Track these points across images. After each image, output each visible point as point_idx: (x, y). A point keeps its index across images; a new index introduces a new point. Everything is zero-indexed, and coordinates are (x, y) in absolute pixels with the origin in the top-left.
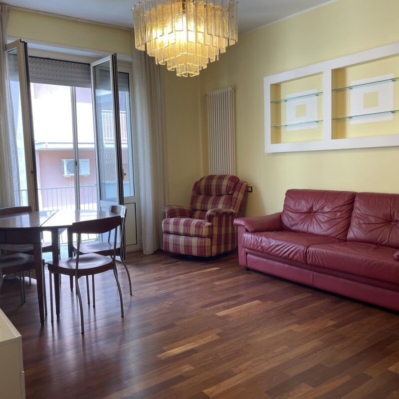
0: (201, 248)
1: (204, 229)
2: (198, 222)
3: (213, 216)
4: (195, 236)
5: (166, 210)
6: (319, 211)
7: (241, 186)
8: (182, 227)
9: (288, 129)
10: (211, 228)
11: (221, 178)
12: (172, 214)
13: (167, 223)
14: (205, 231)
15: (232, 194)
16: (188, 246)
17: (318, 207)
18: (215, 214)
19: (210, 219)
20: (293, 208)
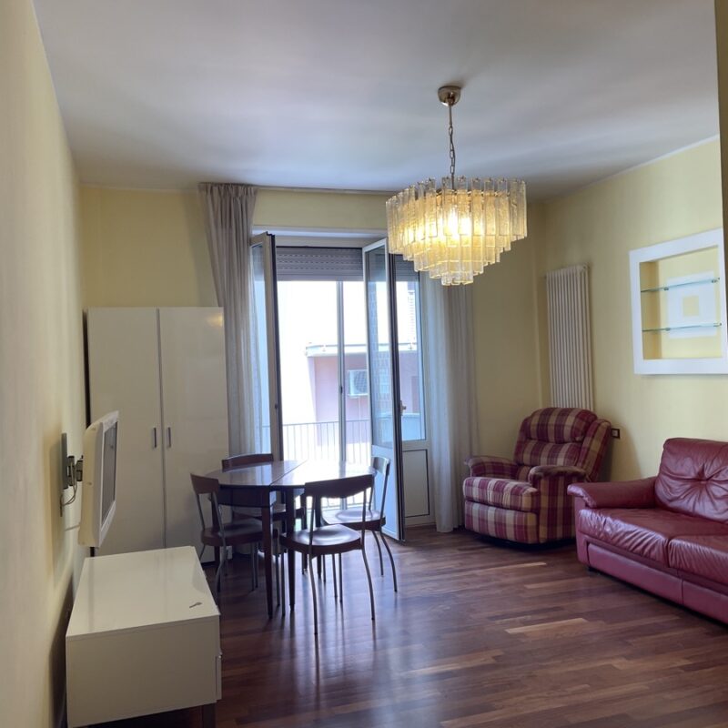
0: (520, 528)
1: (524, 498)
2: (516, 486)
3: (540, 478)
4: (511, 508)
5: (470, 464)
6: (714, 478)
7: (597, 429)
8: (491, 493)
9: (671, 335)
10: (536, 496)
11: (565, 413)
12: (480, 470)
13: (470, 485)
14: (525, 502)
15: (581, 442)
16: (500, 524)
17: (711, 470)
18: (542, 474)
19: (535, 481)
20: (674, 471)
